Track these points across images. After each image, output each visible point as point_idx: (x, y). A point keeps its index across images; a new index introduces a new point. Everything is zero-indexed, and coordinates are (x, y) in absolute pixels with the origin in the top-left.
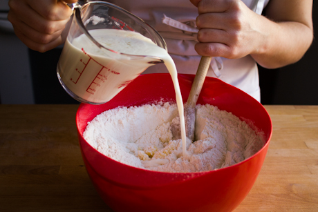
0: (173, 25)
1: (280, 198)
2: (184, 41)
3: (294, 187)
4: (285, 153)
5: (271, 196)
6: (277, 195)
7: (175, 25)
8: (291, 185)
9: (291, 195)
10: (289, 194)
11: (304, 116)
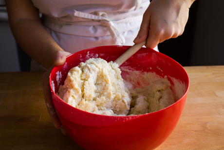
0: (83, 16)
1: (198, 133)
2: (94, 26)
3: (208, 125)
4: (200, 100)
5: (192, 132)
6: (196, 131)
7: (85, 16)
8: (206, 123)
9: (206, 130)
10: (205, 130)
11: (213, 74)
